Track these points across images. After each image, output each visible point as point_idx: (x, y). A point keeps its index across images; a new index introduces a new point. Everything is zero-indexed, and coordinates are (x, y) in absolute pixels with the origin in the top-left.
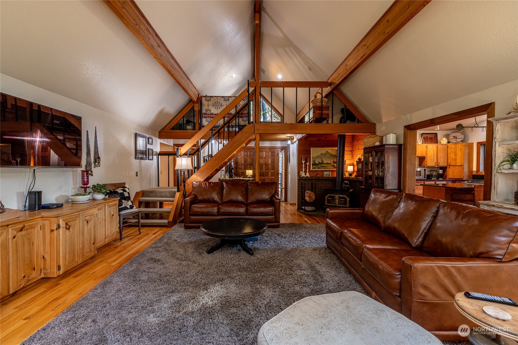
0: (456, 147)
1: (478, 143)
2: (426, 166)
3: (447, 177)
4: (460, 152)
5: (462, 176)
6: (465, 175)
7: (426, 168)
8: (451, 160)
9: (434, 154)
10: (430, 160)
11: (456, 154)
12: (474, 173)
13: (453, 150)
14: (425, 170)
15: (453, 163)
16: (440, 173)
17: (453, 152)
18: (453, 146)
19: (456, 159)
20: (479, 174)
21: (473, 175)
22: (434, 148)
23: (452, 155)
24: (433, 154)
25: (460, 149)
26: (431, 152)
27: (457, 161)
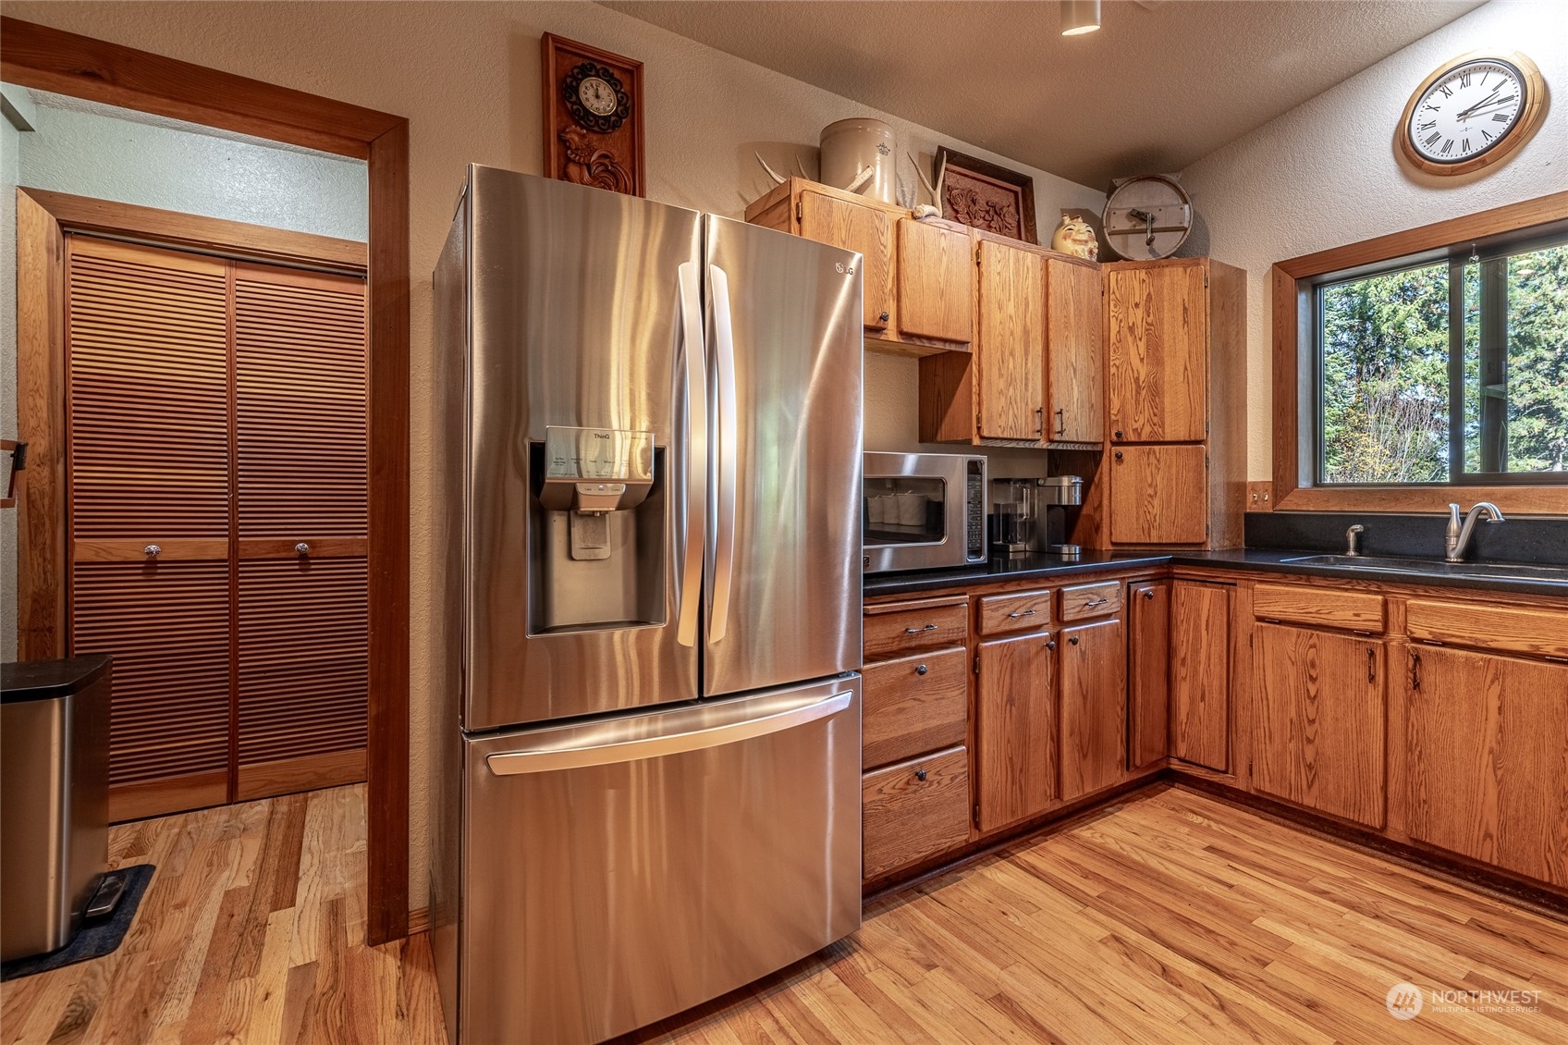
0: (1160, 292)
1: (1282, 267)
2: (976, 441)
3: (1105, 530)
4: (1181, 332)
5: (1199, 523)
6: (1213, 513)
7: (979, 450)
8: (1129, 392)
9: (1026, 332)
10: (1002, 385)
11: (1155, 352)
12: (1260, 503)
13: (1140, 312)
14: (974, 469)
15: (1137, 424)
16: (1065, 502)
17: (1139, 332)
18: (1136, 284)
19: (1156, 391)
20: (1290, 505)
21: (1251, 519)
22: (1030, 281)
23: (1133, 351)
24: (1018, 331)
25: (1185, 309)
26: (1011, 309)
27: (1167, 400)
